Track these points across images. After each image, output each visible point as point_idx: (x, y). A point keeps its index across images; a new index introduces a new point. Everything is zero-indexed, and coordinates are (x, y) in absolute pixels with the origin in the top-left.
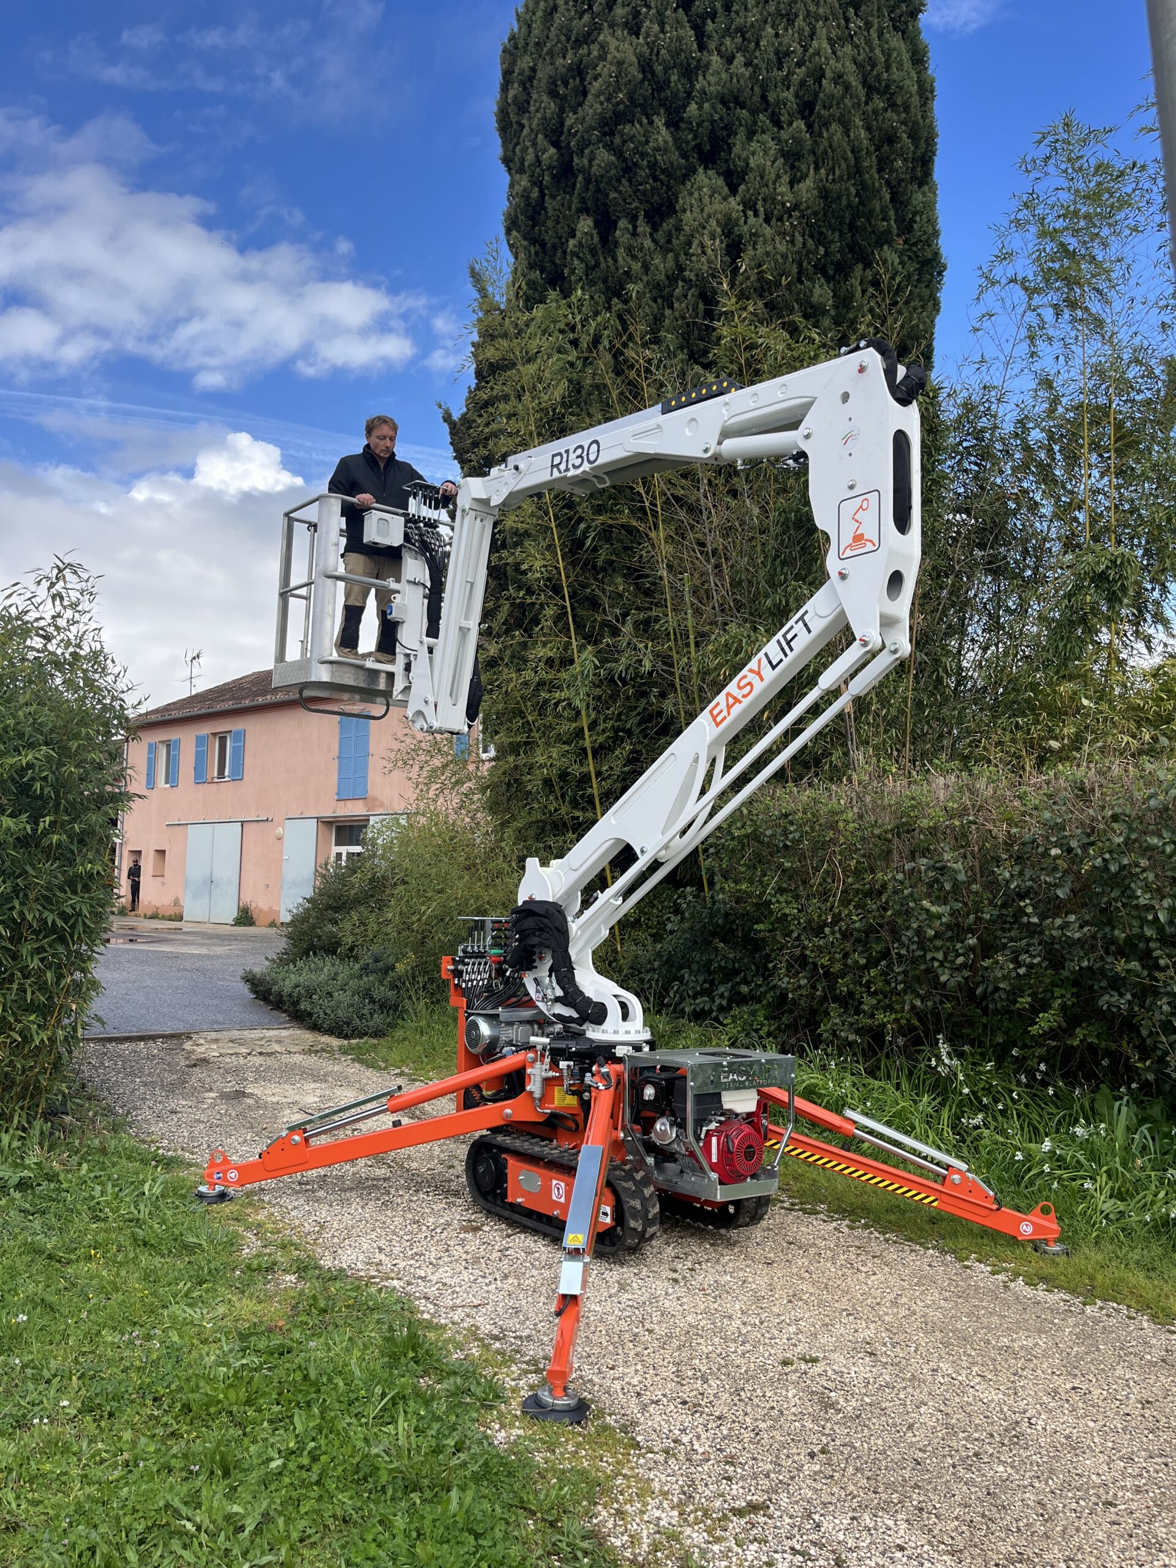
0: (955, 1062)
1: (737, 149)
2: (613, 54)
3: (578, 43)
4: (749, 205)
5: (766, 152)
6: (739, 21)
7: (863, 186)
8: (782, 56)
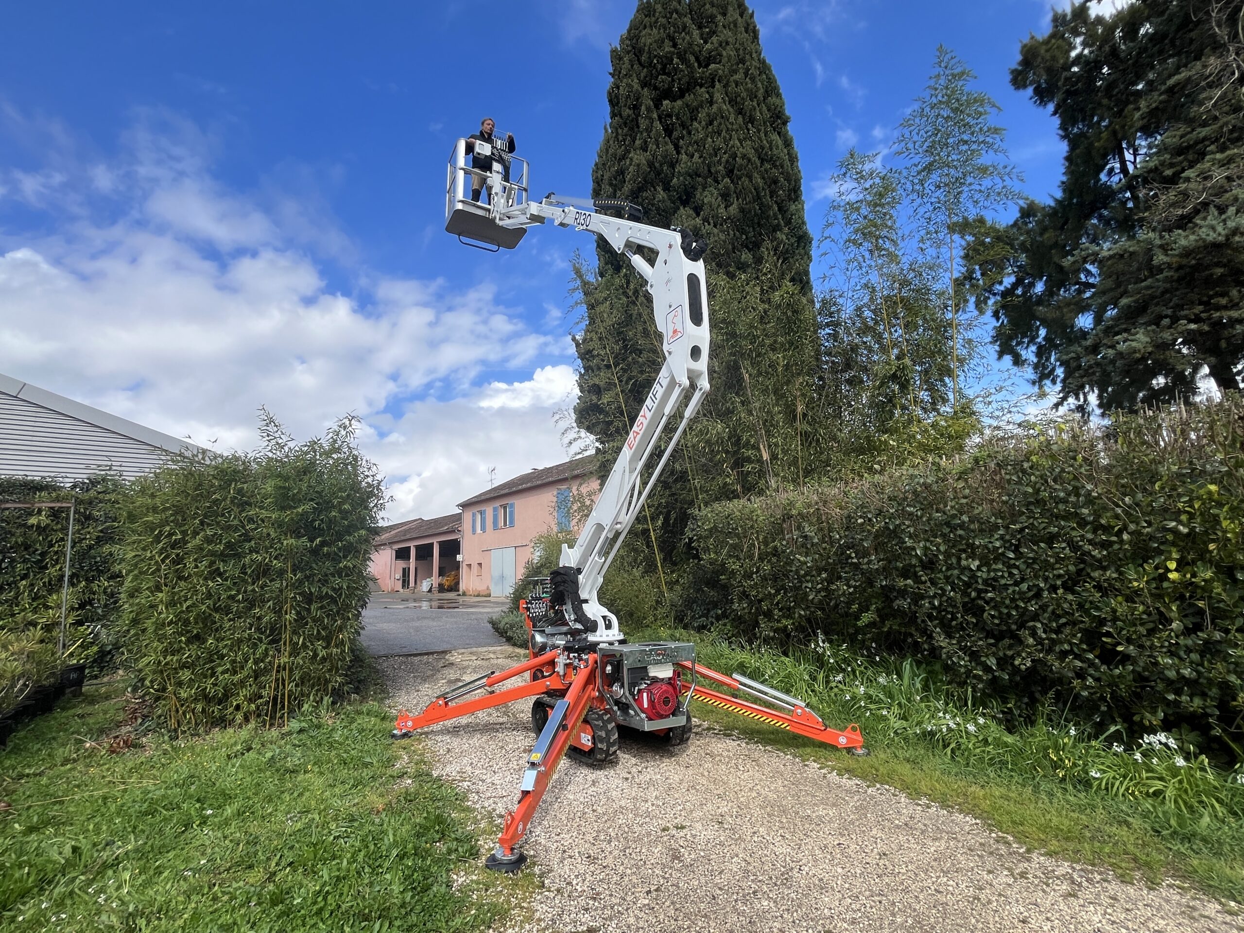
0: (827, 645)
1: (698, 196)
2: (635, 161)
3: (620, 160)
4: (706, 220)
5: (712, 195)
6: (695, 138)
7: (761, 205)
8: (716, 151)
